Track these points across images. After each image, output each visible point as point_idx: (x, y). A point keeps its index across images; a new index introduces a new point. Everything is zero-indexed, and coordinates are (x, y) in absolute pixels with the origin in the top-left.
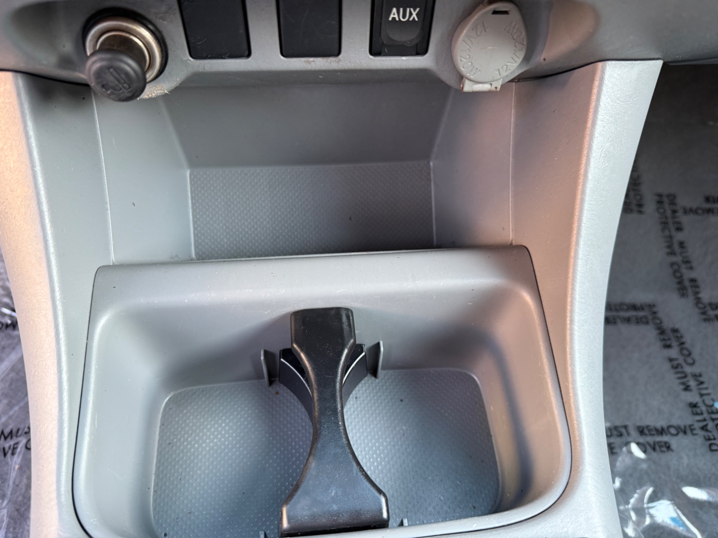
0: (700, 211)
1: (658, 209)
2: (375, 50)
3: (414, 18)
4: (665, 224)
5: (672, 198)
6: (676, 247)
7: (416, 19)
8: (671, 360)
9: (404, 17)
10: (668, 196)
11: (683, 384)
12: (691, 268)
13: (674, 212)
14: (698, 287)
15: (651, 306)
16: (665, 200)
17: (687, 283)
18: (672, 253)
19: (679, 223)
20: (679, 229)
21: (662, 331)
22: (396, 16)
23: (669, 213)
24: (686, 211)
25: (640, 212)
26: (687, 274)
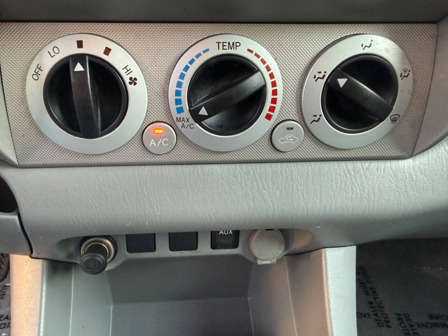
0: (428, 325)
1: (400, 324)
2: (213, 247)
3: (231, 233)
4: (407, 334)
5: (407, 316)
7: (232, 233)
9: (226, 232)
10: (404, 315)
13: (412, 326)
19: (417, 333)
22: (222, 232)
23: (408, 327)
25: (389, 326)
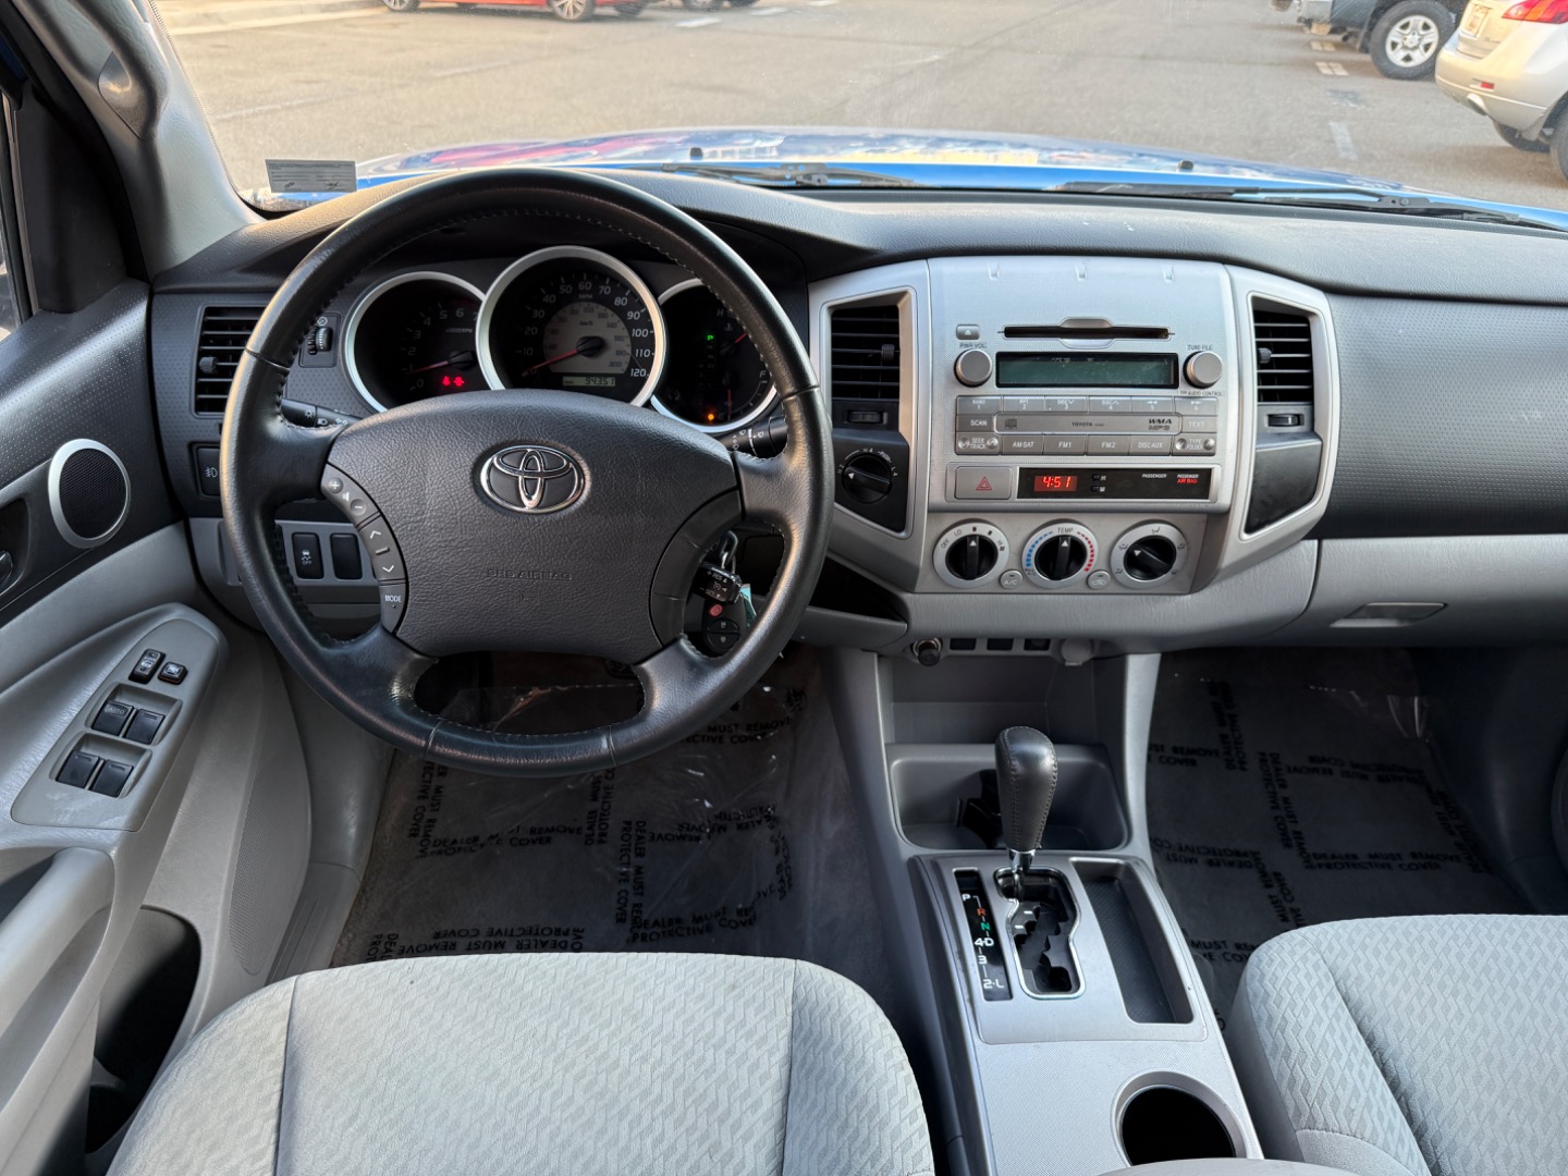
5: (1276, 758)
6: (1280, 803)
8: (1271, 897)
10: (1271, 755)
11: (1281, 916)
12: (1296, 822)
13: (1277, 770)
14: (1302, 838)
15: (1254, 853)
16: (1268, 758)
17: (1291, 836)
18: (1276, 807)
19: (1283, 780)
20: (1283, 786)
21: (1263, 874)
24: (1289, 770)
25: (1243, 769)
26: (1291, 827)
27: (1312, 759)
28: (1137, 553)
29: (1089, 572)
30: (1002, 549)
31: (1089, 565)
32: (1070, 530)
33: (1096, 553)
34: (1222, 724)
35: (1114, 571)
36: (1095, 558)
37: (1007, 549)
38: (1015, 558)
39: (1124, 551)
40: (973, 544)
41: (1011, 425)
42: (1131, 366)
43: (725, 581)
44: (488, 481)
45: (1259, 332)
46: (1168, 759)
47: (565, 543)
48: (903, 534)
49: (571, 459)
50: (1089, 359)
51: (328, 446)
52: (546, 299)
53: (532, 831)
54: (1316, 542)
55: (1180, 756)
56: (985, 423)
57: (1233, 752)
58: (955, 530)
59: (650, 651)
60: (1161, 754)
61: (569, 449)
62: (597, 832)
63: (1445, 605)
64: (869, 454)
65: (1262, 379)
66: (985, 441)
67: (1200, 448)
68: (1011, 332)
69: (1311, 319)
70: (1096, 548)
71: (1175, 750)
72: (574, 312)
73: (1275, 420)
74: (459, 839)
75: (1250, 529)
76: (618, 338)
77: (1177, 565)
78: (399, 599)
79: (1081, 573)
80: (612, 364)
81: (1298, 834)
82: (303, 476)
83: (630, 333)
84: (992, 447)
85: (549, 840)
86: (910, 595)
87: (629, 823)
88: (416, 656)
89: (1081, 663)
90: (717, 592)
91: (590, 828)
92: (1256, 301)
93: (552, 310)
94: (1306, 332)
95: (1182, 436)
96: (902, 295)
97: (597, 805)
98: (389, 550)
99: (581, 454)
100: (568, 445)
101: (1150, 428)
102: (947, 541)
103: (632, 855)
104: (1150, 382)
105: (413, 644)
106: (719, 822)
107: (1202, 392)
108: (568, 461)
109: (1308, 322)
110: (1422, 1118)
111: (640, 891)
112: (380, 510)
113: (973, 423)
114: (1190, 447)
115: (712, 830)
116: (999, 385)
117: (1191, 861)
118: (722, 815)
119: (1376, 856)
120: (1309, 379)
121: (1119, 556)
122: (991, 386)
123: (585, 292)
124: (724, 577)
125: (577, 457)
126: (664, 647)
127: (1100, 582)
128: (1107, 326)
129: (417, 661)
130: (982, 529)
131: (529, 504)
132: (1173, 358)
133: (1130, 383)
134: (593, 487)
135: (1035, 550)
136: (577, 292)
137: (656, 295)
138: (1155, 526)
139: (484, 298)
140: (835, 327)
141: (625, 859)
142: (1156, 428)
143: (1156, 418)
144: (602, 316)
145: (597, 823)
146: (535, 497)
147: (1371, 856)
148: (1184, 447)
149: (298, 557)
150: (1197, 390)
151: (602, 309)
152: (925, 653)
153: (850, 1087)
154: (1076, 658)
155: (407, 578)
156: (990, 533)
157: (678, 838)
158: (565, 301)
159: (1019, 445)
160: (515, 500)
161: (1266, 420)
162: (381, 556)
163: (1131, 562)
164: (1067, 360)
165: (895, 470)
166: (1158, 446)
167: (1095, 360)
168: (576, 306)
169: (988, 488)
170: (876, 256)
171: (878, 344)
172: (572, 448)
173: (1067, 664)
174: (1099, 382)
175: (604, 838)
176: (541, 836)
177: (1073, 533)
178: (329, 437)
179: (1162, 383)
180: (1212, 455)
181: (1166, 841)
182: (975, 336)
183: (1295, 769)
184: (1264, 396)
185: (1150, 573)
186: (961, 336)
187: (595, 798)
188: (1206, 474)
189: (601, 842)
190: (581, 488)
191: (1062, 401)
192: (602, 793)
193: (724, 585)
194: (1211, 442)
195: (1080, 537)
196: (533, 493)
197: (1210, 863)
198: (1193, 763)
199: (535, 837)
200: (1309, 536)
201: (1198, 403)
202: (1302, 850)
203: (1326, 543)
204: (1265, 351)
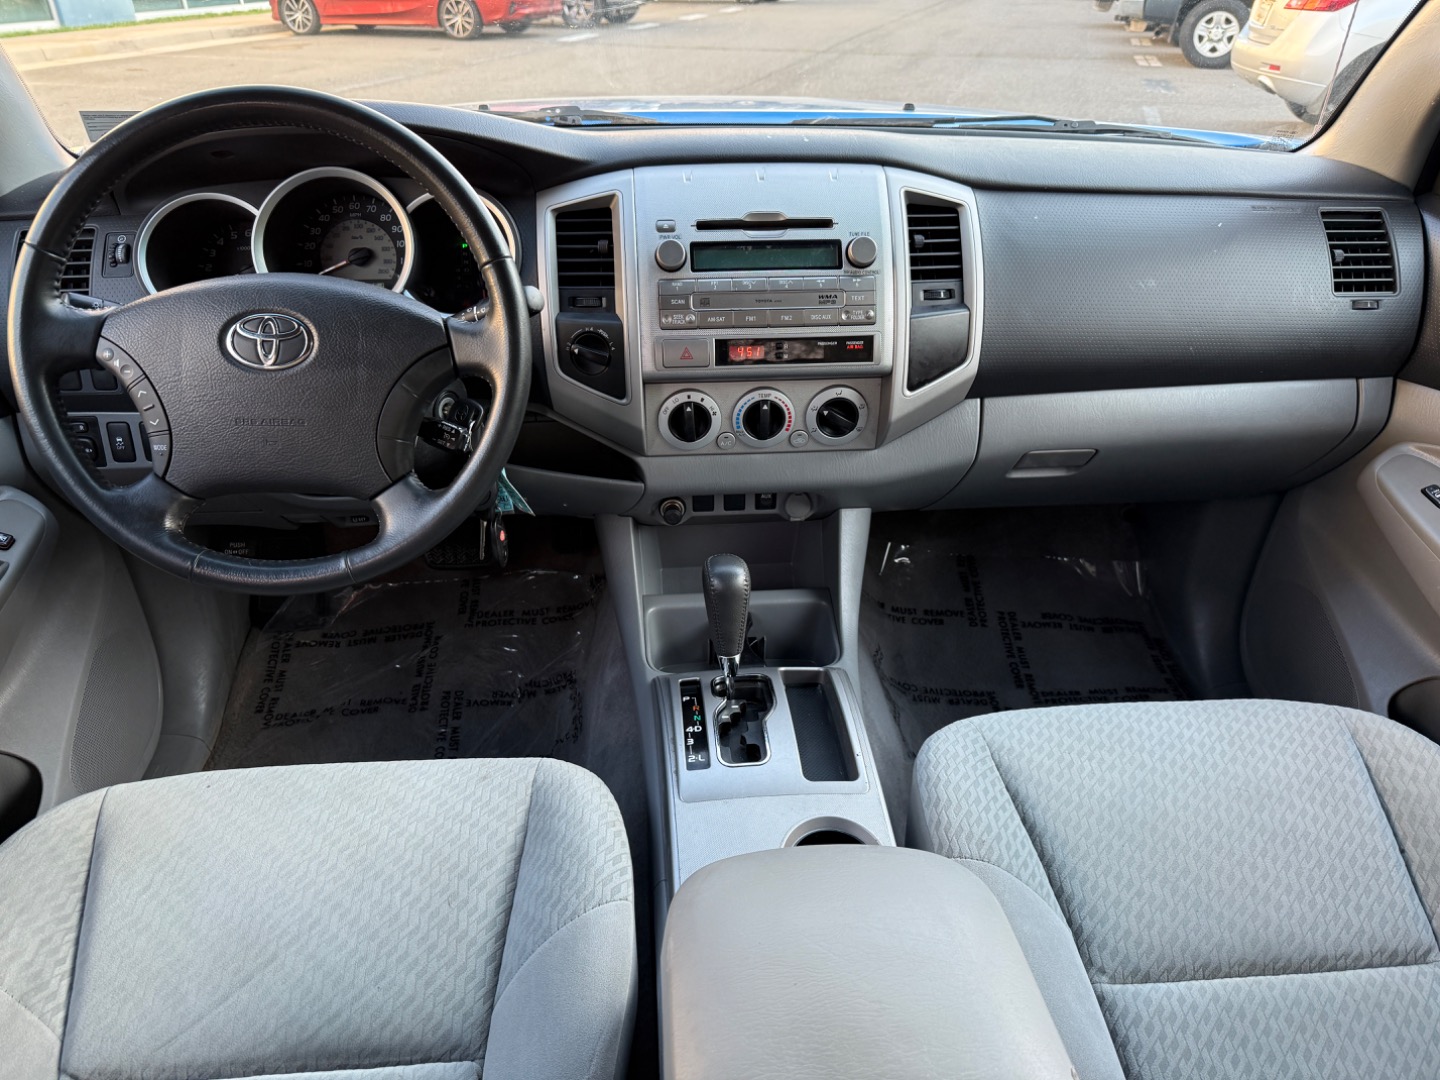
0: (1037, 625)
1: (1000, 624)
2: (758, 507)
4: (1005, 635)
5: (1012, 615)
6: (1015, 651)
7: (771, 496)
9: (767, 495)
10: (1009, 614)
12: (1028, 667)
13: (1014, 625)
14: (1033, 680)
15: (989, 694)
16: (1006, 616)
17: (1023, 678)
18: (1013, 656)
19: (1018, 634)
20: (1018, 638)
22: (764, 495)
23: (1009, 626)
24: (1024, 625)
26: (1023, 671)
27: (1044, 616)
28: (826, 413)
29: (789, 432)
30: (715, 414)
31: (789, 426)
32: (766, 396)
33: (793, 414)
34: (967, 590)
35: (811, 430)
36: (793, 419)
37: (718, 413)
38: (727, 422)
39: (816, 412)
40: (689, 409)
41: (704, 302)
42: (803, 251)
43: (453, 432)
44: (233, 342)
45: (911, 222)
46: (920, 620)
47: (299, 393)
48: (624, 401)
49: (301, 323)
50: (768, 247)
51: (100, 322)
52: (322, 218)
53: (363, 703)
54: (978, 400)
55: (930, 618)
56: (683, 302)
57: (976, 613)
58: (673, 398)
59: (381, 486)
60: (913, 616)
61: (299, 315)
62: (420, 700)
63: (1097, 451)
64: (590, 332)
65: (914, 261)
66: (684, 317)
67: (862, 318)
68: (702, 226)
69: (959, 209)
70: (792, 410)
71: (926, 612)
72: (346, 228)
73: (930, 295)
74: (298, 714)
75: (912, 387)
76: (385, 249)
77: (861, 423)
78: (164, 448)
79: (783, 434)
80: (381, 271)
81: (1029, 677)
82: (81, 348)
83: (395, 245)
84: (691, 322)
85: (376, 710)
86: (643, 458)
87: (448, 693)
88: (185, 497)
89: (803, 518)
90: (447, 441)
91: (414, 698)
92: (909, 195)
93: (327, 228)
94: (956, 221)
95: (847, 308)
96: (612, 197)
97: (420, 680)
98: (153, 406)
99: (310, 319)
100: (299, 311)
101: (820, 303)
102: (667, 408)
103: (450, 718)
104: (819, 265)
105: (180, 486)
106: (529, 689)
107: (862, 271)
108: (299, 325)
109: (957, 212)
110: (1051, 852)
111: (455, 747)
112: (145, 373)
113: (673, 302)
114: (854, 318)
115: (523, 695)
116: (693, 270)
117: (935, 701)
118: (531, 684)
119: (1095, 691)
120: (959, 260)
121: (812, 416)
122: (687, 272)
123: (354, 211)
124: (452, 429)
125: (306, 321)
126: (394, 483)
127: (800, 440)
128: (782, 219)
129: (185, 502)
130: (696, 397)
131: (268, 364)
132: (837, 243)
133: (802, 265)
134: (320, 345)
135: (742, 414)
136: (347, 211)
137: (404, 205)
138: (838, 390)
139: (257, 213)
140: (559, 227)
141: (443, 722)
142: (824, 303)
143: (824, 294)
144: (370, 231)
145: (420, 694)
146: (272, 356)
147: (1091, 692)
148: (848, 318)
149: (112, 443)
150: (858, 270)
151: (369, 224)
152: (669, 512)
153: (568, 840)
154: (799, 513)
155: (170, 429)
156: (702, 400)
157: (492, 703)
158: (337, 219)
159: (713, 319)
160: (255, 359)
161: (922, 295)
162: (148, 412)
163: (823, 421)
164: (750, 248)
165: (612, 346)
166: (827, 317)
167: (772, 248)
168: (347, 223)
169: (690, 357)
170: (590, 167)
171: (594, 240)
172: (302, 314)
173: (792, 519)
174: (776, 266)
175: (425, 706)
176: (370, 707)
177: (772, 398)
178: (102, 316)
179: (829, 265)
180: (873, 324)
181: (913, 685)
182: (672, 229)
183: (1029, 624)
184: (915, 275)
185: (838, 430)
186: (660, 229)
187: (419, 674)
188: (869, 341)
189: (423, 709)
190: (310, 349)
191: (746, 282)
192: (425, 670)
193: (452, 435)
194: (872, 313)
195: (777, 401)
196: (270, 353)
197: (951, 702)
198: (941, 622)
199: (364, 708)
200: (971, 395)
201: (858, 280)
202: (1032, 689)
203: (988, 401)
204: (919, 238)
